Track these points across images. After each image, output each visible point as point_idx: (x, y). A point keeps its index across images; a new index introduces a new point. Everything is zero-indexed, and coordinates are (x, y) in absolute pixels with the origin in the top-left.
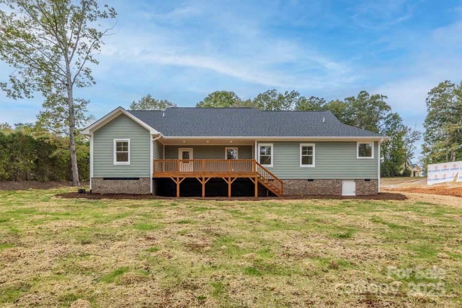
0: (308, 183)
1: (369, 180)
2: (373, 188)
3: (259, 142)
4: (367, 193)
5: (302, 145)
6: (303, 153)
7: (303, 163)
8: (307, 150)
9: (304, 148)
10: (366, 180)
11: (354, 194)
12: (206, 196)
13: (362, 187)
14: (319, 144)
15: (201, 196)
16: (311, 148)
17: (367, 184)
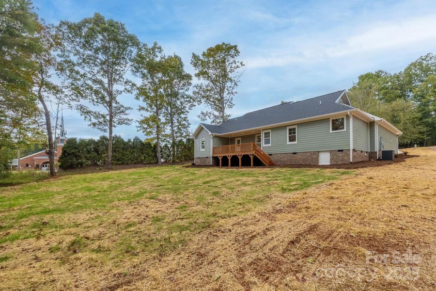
0: (293, 155)
1: (342, 151)
2: (346, 158)
3: (263, 130)
4: (340, 163)
5: (288, 128)
6: (290, 134)
7: (290, 141)
8: (292, 131)
9: (290, 130)
10: (339, 151)
11: (329, 164)
12: (242, 165)
13: (335, 157)
14: (300, 125)
15: (238, 166)
16: (294, 129)
17: (340, 154)
